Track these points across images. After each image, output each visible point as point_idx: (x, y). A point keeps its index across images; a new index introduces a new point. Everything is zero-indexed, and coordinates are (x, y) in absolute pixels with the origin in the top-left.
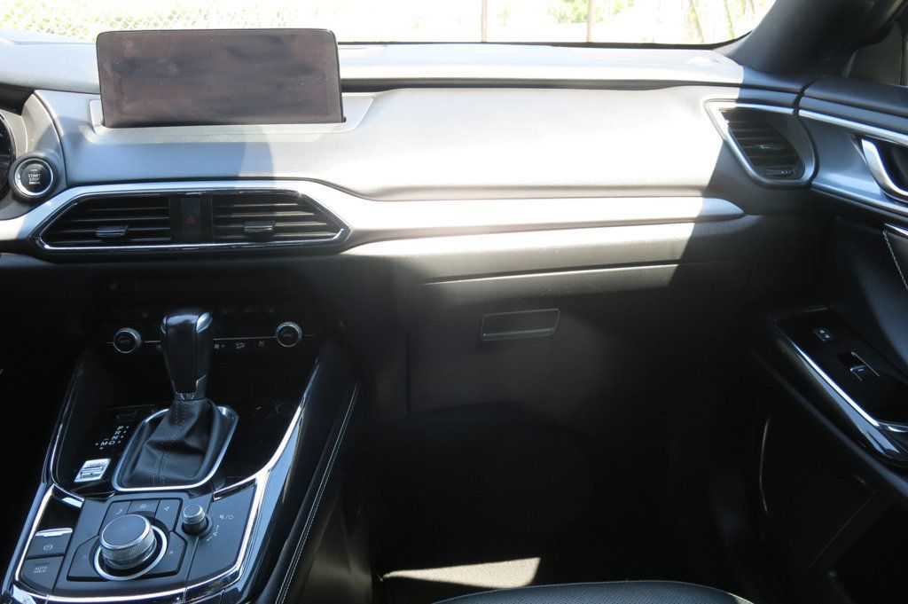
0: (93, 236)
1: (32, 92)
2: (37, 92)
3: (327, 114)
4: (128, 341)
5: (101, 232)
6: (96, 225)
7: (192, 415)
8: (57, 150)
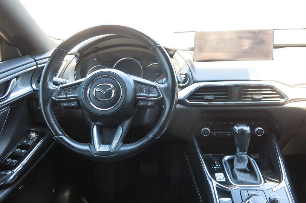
0: (203, 98)
1: (176, 51)
2: (177, 51)
3: (268, 57)
4: (207, 132)
5: (206, 97)
6: (203, 95)
7: (246, 160)
8: (188, 70)
